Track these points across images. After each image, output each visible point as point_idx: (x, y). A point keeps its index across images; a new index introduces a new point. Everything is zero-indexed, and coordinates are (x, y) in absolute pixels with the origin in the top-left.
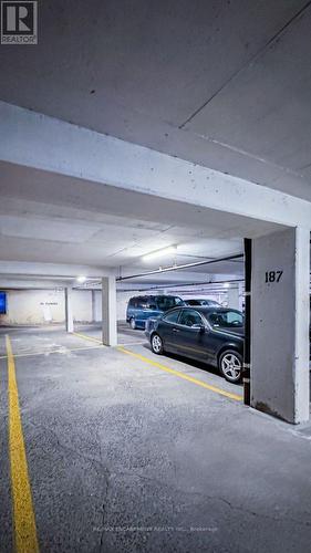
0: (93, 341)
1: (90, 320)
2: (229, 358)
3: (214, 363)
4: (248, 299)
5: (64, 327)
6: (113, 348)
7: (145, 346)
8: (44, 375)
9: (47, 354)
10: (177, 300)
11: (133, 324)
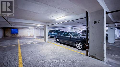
0: (41, 40)
1: (39, 35)
2: (78, 44)
3: (74, 45)
4: (88, 28)
5: (33, 37)
6: (47, 42)
7: (55, 41)
8: (30, 50)
9: (30, 44)
10: (60, 31)
11: (50, 36)
